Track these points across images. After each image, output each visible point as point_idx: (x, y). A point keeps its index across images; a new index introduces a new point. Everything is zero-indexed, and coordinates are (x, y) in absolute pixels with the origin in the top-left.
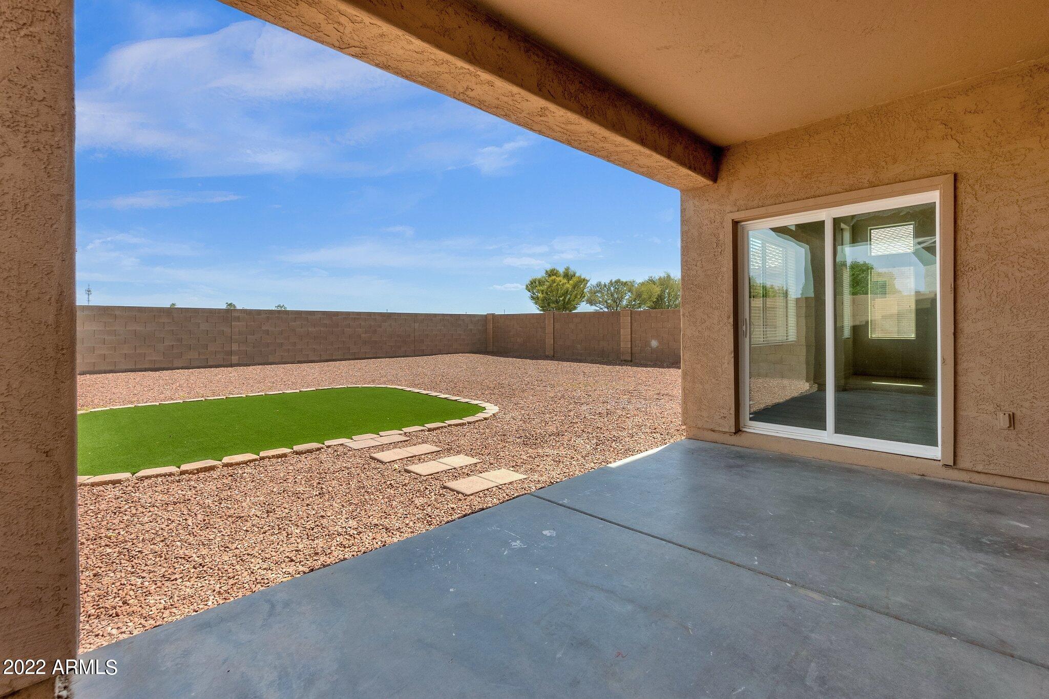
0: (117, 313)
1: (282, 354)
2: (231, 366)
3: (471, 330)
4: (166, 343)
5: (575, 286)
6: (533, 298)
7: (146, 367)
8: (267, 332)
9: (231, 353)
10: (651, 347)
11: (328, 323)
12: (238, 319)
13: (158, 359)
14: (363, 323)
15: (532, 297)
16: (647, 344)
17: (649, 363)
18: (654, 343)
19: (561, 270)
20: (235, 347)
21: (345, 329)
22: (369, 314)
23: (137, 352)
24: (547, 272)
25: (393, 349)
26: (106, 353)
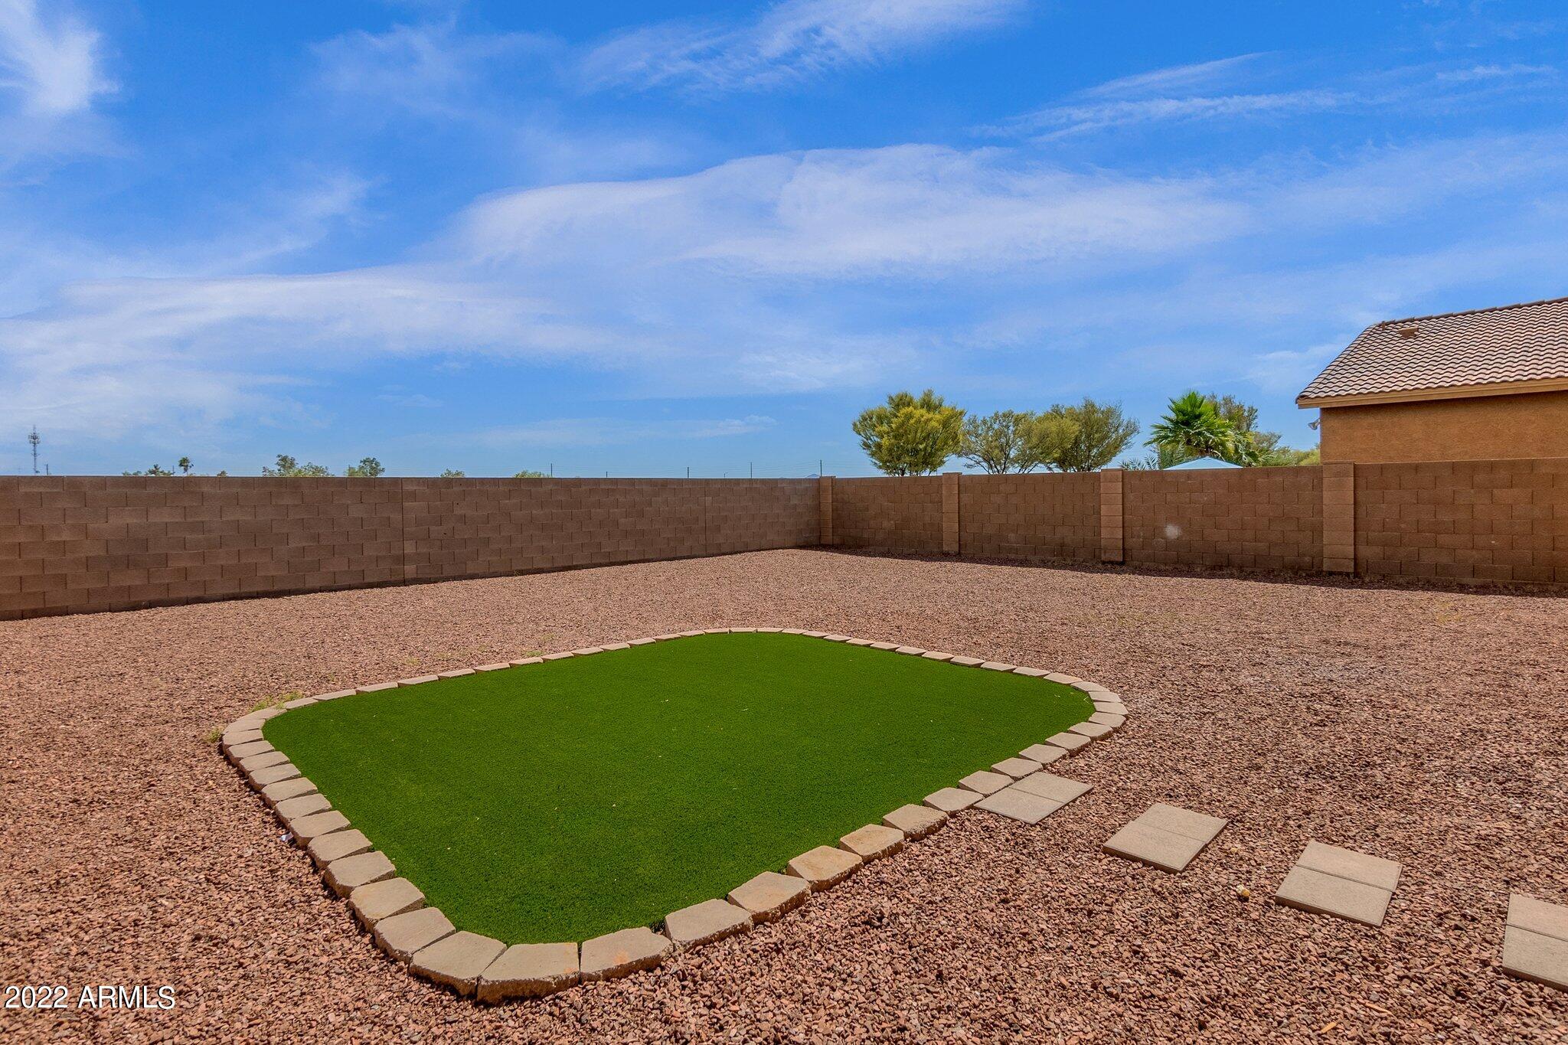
0: (205, 489)
1: (489, 558)
2: (405, 583)
3: (795, 507)
4: (292, 545)
5: (945, 424)
6: (867, 446)
7: (259, 590)
8: (463, 519)
9: (402, 559)
10: (1165, 538)
11: (563, 499)
12: (413, 496)
13: (279, 573)
14: (621, 499)
15: (865, 444)
16: (1157, 531)
17: (1162, 567)
18: (1172, 531)
19: (917, 397)
20: (409, 548)
21: (593, 510)
22: (632, 482)
23: (243, 561)
24: (891, 398)
25: (672, 544)
26: (189, 565)
